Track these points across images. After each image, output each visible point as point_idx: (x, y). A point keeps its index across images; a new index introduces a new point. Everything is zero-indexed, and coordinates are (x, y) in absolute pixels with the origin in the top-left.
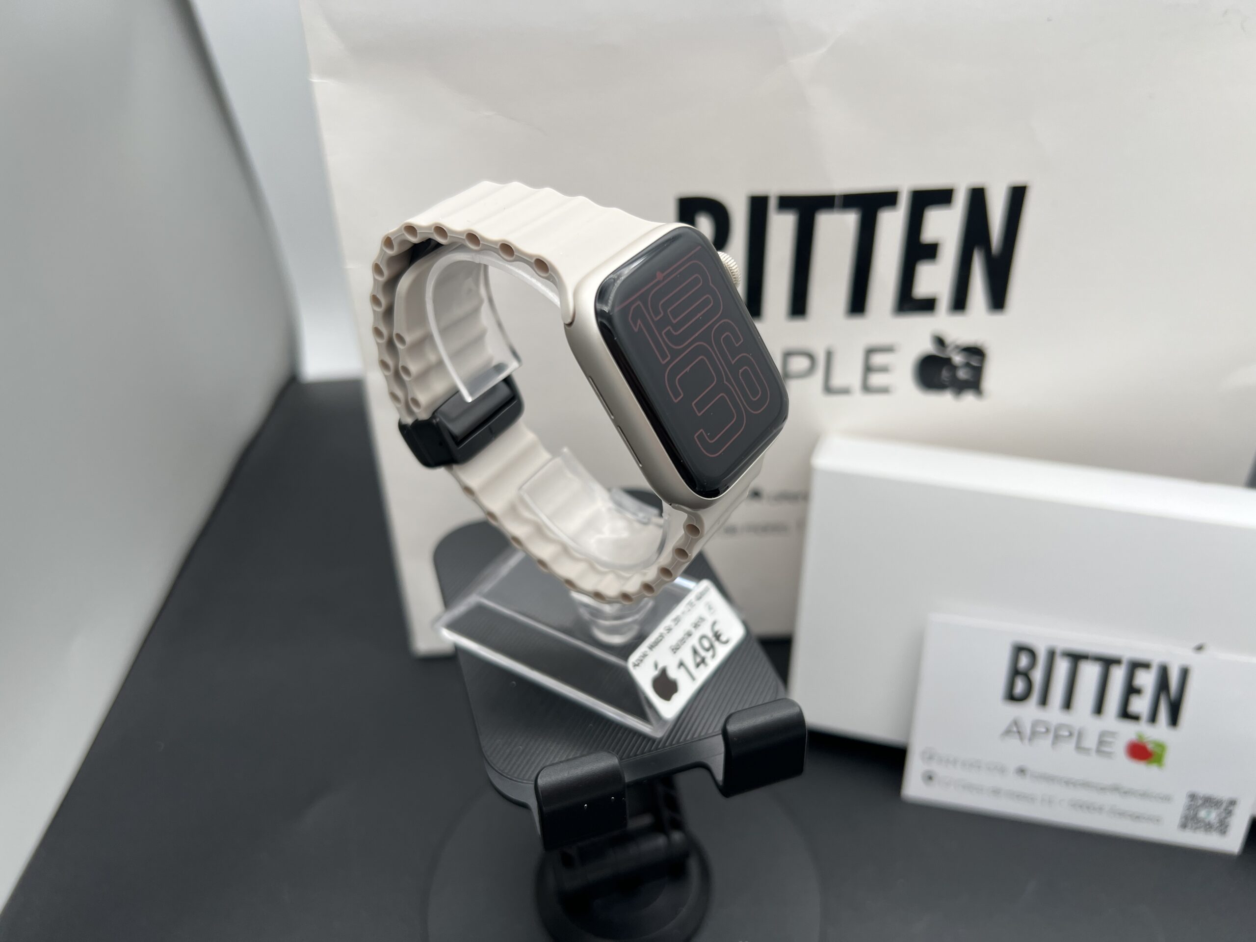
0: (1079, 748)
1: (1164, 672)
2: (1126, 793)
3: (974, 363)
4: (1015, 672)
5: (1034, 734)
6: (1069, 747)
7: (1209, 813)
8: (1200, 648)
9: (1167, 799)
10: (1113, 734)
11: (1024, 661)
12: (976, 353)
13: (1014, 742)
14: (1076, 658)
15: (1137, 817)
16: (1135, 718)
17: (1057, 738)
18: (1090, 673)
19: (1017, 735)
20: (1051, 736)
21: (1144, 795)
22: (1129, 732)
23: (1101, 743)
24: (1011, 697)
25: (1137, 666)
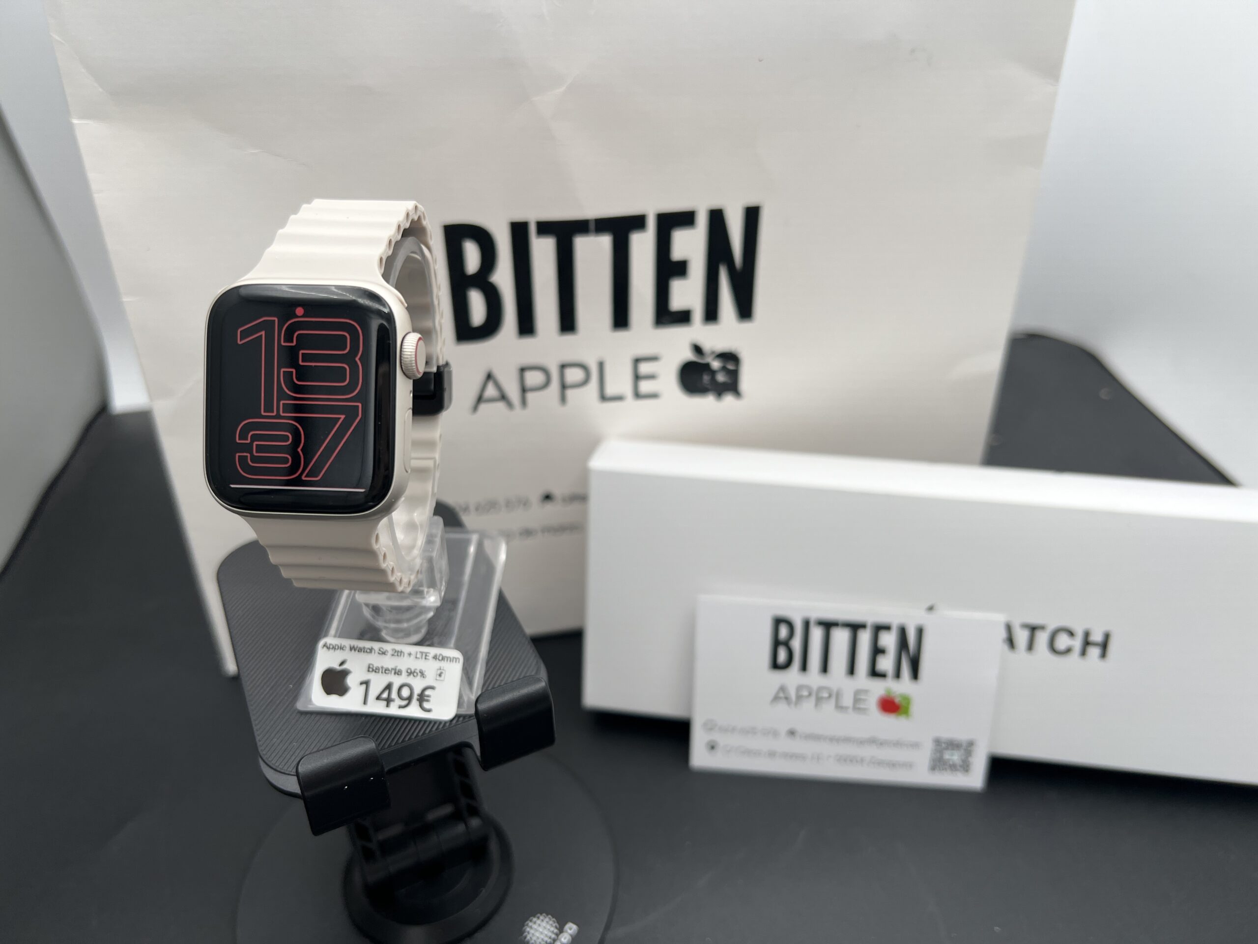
0: (839, 707)
1: (903, 632)
2: (881, 744)
3: (731, 367)
4: (777, 643)
5: (799, 698)
6: (829, 707)
7: (952, 755)
8: (931, 608)
9: (915, 745)
10: (866, 692)
11: (783, 632)
12: (730, 358)
13: (782, 706)
14: (828, 626)
15: (893, 765)
16: (883, 676)
17: (819, 700)
18: (841, 638)
19: (784, 701)
20: (813, 699)
21: (898, 744)
22: (878, 689)
23: (857, 700)
24: (775, 665)
25: (879, 628)
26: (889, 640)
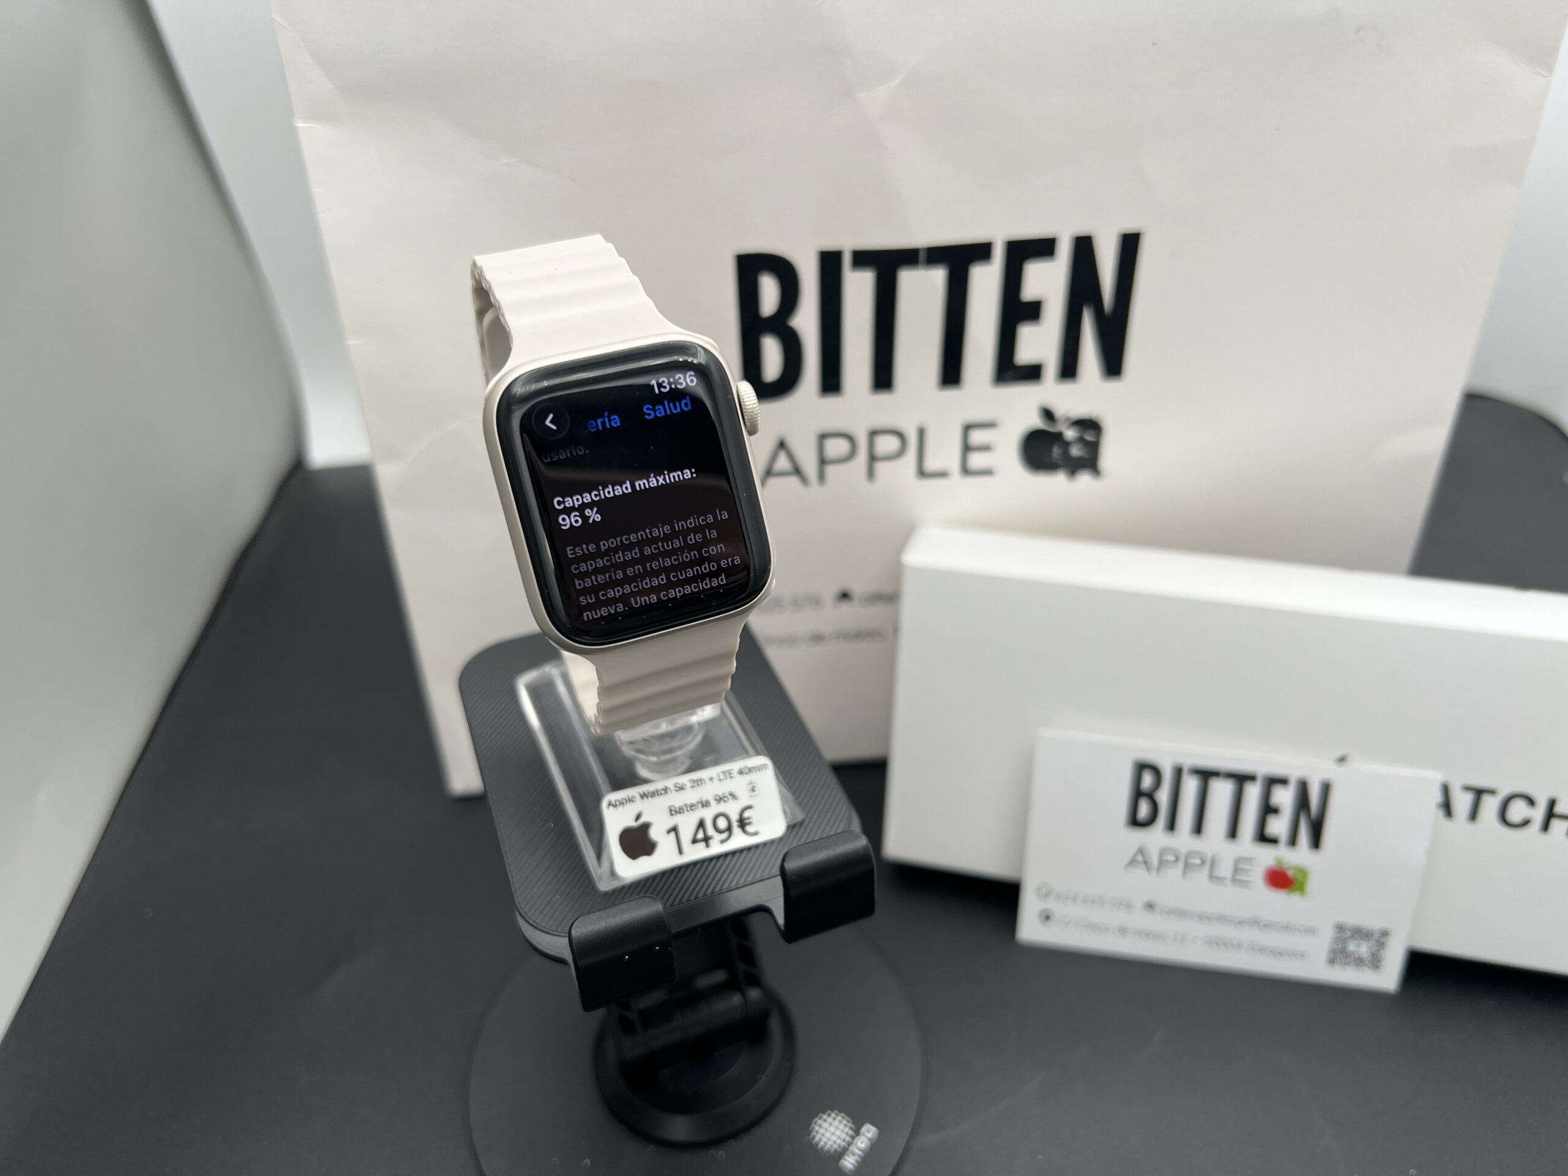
0: (1213, 877)
2: (1266, 926)
3: (1089, 437)
4: (1138, 793)
5: (1162, 863)
6: (1201, 877)
7: (1358, 946)
8: (1342, 760)
9: (1311, 931)
10: (1249, 860)
11: (1147, 780)
12: (1090, 426)
13: (1140, 873)
14: (1206, 775)
15: (1279, 953)
16: (1274, 841)
17: (1187, 867)
18: (1221, 792)
19: (1143, 866)
20: (1181, 864)
21: (1287, 928)
22: (1266, 857)
23: (1236, 870)
24: (1135, 822)
25: (1273, 782)
26: (1284, 798)
